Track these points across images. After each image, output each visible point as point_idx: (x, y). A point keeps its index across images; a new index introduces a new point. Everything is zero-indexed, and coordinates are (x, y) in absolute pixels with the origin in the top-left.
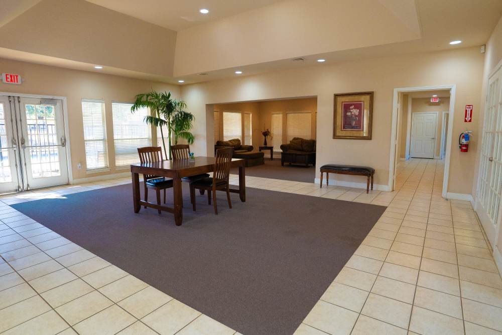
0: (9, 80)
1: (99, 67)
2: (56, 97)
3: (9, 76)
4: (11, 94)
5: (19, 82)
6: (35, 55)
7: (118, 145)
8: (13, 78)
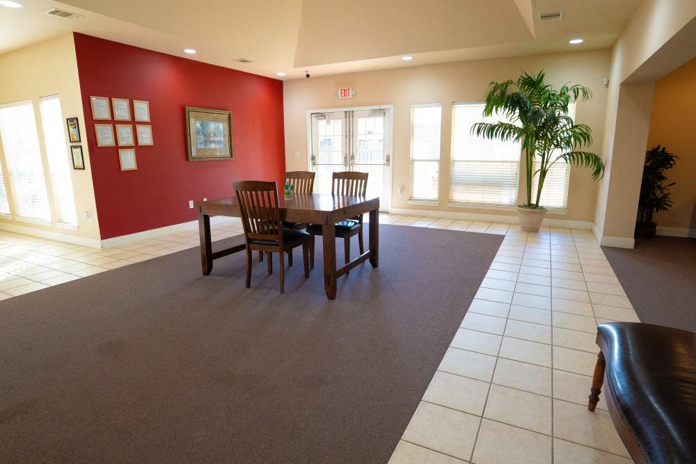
0: (343, 95)
1: (407, 58)
2: (382, 107)
3: (343, 91)
4: (347, 109)
5: (351, 96)
6: (335, 64)
7: (458, 169)
8: (345, 92)
